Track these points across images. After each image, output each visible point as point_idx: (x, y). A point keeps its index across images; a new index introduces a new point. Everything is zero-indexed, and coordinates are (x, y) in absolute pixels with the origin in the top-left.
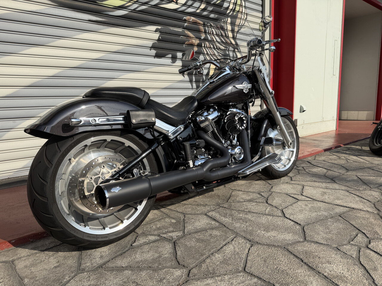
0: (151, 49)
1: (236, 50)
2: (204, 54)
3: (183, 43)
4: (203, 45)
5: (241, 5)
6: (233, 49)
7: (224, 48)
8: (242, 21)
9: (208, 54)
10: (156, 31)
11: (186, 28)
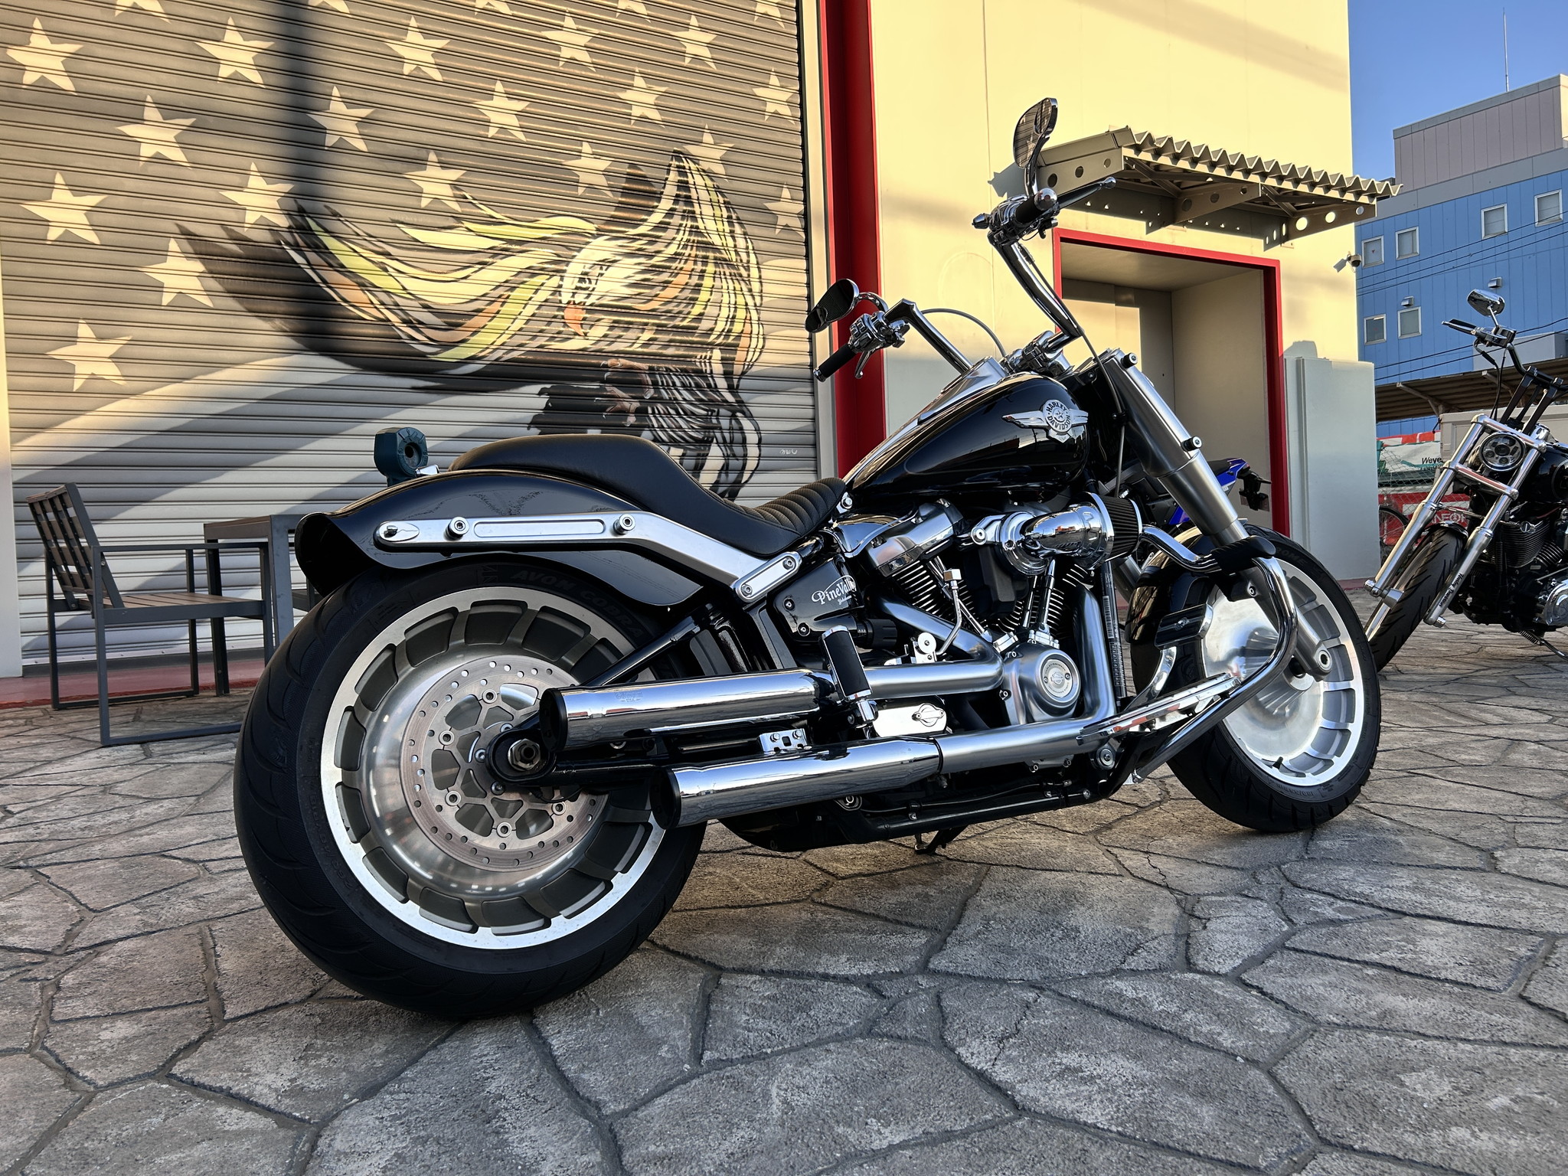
0: (529, 428)
1: (738, 414)
2: (651, 428)
3: (603, 409)
4: (650, 411)
5: (747, 320)
6: (730, 413)
7: (705, 412)
8: (751, 354)
9: (661, 427)
10: (540, 393)
11: (609, 381)
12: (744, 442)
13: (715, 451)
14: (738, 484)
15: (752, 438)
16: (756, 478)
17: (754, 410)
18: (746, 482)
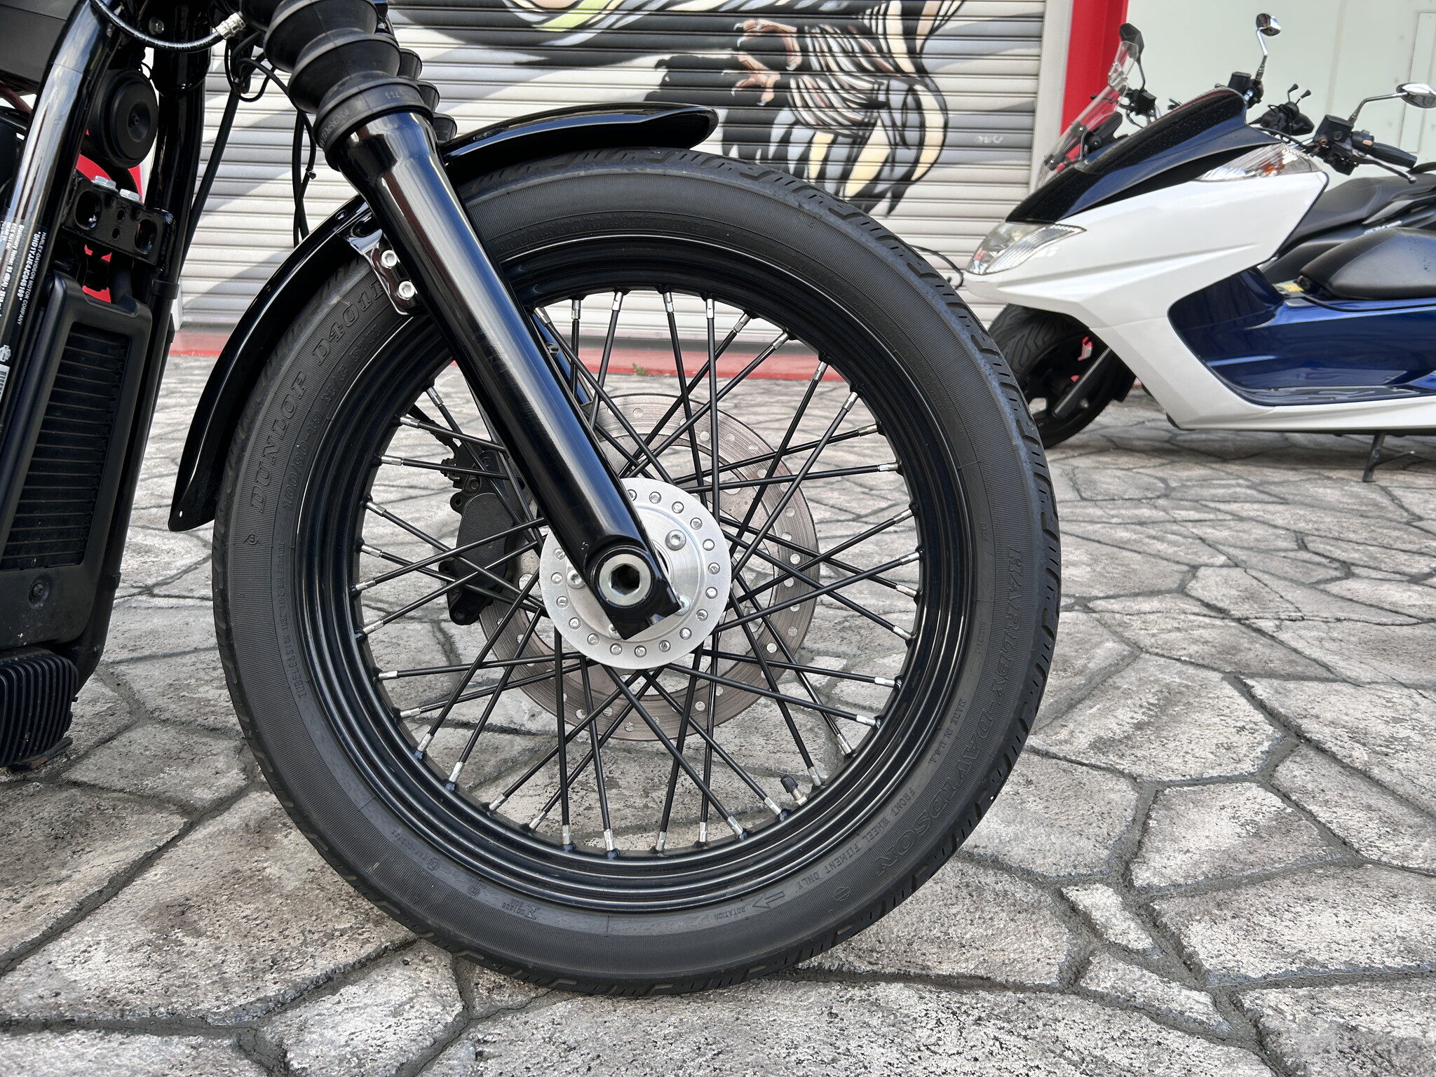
1: (918, 87)
2: (792, 107)
3: (731, 85)
6: (905, 87)
11: (743, 48)
12: (922, 126)
13: (878, 135)
14: (907, 179)
15: (934, 119)
16: (936, 173)
17: (942, 82)
18: (918, 180)
